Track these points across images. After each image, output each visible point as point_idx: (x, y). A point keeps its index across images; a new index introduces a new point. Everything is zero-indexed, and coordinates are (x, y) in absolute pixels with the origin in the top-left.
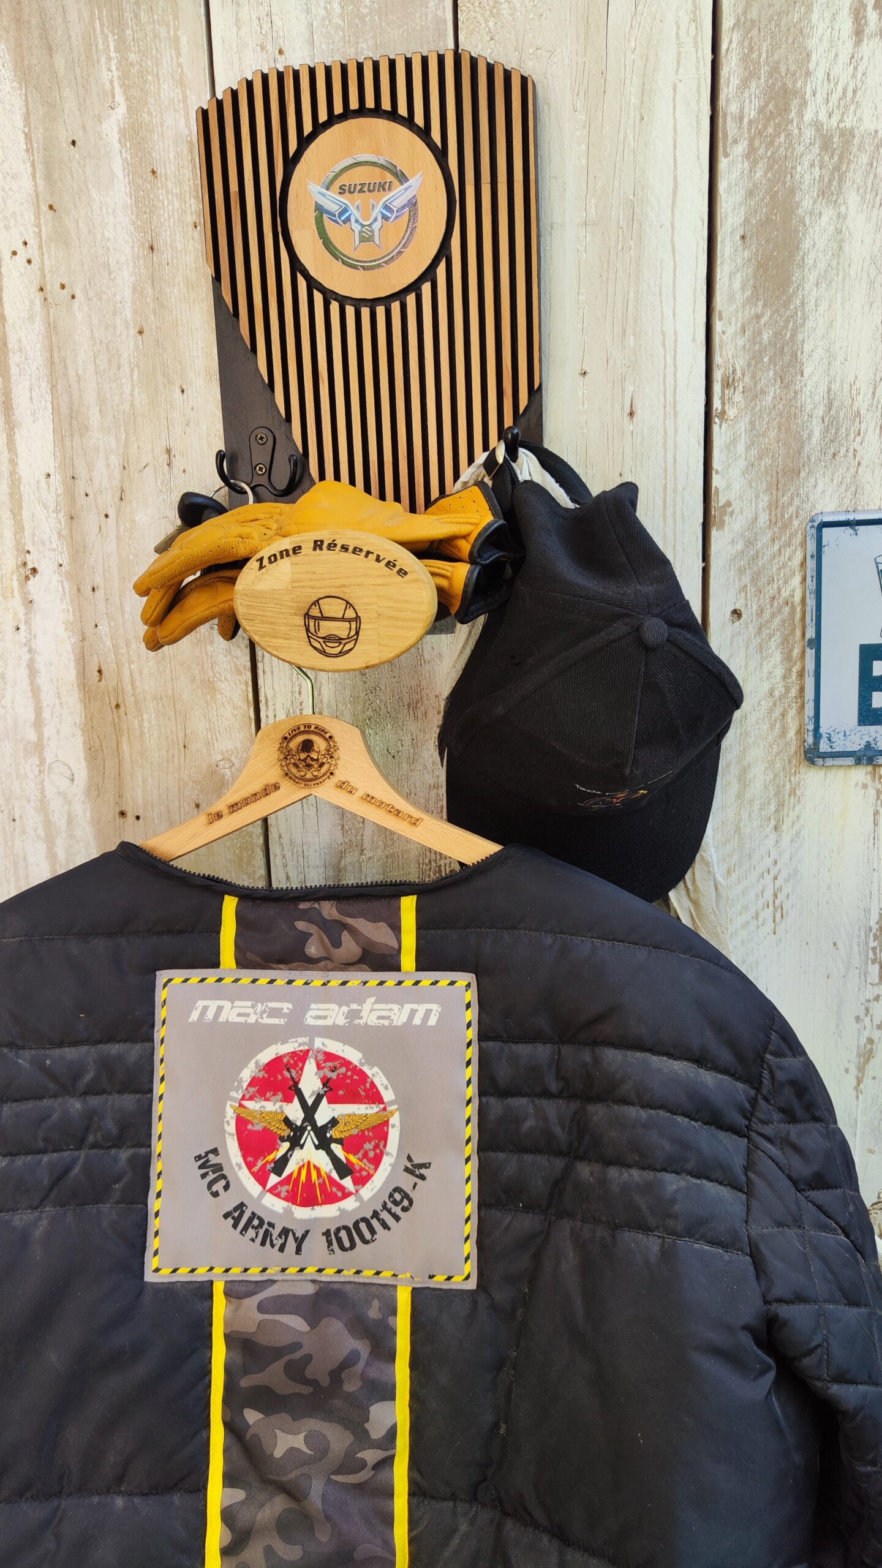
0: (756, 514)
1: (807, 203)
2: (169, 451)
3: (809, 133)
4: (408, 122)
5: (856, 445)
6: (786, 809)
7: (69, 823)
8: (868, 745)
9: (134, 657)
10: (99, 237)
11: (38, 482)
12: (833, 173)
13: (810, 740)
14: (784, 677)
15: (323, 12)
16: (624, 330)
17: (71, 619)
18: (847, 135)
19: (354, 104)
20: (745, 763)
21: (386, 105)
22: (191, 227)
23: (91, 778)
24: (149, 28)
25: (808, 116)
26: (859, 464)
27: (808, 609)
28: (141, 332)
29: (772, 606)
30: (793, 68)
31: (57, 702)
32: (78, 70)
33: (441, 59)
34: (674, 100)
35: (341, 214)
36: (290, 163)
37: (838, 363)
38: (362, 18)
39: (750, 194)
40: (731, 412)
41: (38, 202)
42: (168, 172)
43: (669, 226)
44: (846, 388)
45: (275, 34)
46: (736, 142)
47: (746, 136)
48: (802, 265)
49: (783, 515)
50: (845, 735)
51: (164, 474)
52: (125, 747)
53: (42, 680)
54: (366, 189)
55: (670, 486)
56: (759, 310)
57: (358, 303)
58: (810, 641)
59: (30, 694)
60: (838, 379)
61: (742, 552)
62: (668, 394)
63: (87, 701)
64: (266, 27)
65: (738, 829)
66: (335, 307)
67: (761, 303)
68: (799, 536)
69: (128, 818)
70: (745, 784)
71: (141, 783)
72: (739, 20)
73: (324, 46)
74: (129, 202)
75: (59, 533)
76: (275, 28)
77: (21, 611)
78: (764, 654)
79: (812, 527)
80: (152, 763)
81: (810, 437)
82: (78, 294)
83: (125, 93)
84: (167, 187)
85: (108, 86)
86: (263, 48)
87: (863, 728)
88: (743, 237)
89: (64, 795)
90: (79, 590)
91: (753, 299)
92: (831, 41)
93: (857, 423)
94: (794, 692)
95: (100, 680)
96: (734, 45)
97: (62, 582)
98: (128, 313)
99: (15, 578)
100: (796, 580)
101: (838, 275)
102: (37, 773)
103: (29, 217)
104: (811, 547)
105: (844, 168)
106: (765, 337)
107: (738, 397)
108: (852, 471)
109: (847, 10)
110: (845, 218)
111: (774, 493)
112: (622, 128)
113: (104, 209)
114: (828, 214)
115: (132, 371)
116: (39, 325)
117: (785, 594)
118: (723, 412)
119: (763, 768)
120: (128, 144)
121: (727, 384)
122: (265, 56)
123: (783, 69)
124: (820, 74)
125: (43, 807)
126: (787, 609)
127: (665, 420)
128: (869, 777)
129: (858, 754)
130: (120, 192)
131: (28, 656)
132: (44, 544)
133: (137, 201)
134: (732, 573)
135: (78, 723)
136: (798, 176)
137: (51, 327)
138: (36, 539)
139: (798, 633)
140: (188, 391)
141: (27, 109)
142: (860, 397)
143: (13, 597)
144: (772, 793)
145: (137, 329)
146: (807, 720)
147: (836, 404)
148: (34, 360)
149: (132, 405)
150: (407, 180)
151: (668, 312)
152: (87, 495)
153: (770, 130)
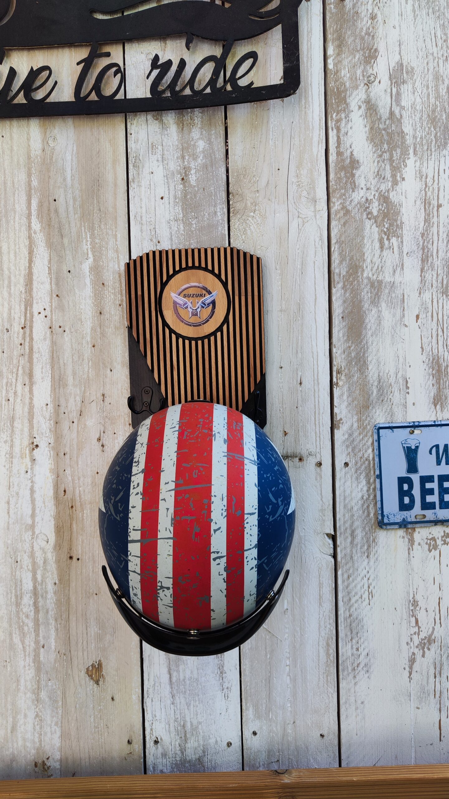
0: (352, 423)
1: (366, 306)
2: (103, 395)
3: (365, 281)
4: (212, 272)
5: (390, 397)
6: (371, 548)
7: (44, 563)
8: (404, 519)
9: (81, 484)
10: (78, 308)
11: (42, 407)
12: (375, 296)
13: (380, 518)
14: (368, 491)
15: (177, 229)
16: (297, 351)
17: (53, 467)
18: (380, 282)
19: (190, 264)
20: (353, 528)
21: (203, 265)
22: (118, 306)
23: (57, 541)
24: (105, 231)
25: (365, 275)
26: (392, 404)
27: (376, 462)
28: (94, 346)
29: (361, 461)
30: (358, 258)
31: (43, 505)
32: (73, 244)
33: (225, 249)
34: (314, 267)
35: (184, 305)
36: (164, 285)
37: (382, 365)
38: (192, 232)
39: (344, 302)
40: (341, 383)
41: (52, 293)
42: (110, 284)
43: (314, 312)
44: (385, 375)
45: (156, 236)
46: (338, 283)
47: (342, 281)
48: (366, 328)
49: (363, 424)
50: (394, 515)
51: (101, 405)
52: (74, 526)
53: (37, 495)
54: (195, 296)
55: (317, 412)
56: (350, 345)
57: (190, 339)
58: (377, 475)
59: (30, 502)
60: (382, 371)
61: (347, 439)
62: (315, 376)
63: (58, 505)
64: (153, 233)
65: (352, 557)
66: (181, 340)
67: (350, 342)
68: (370, 432)
69: (74, 559)
70: (354, 537)
71: (81, 543)
72: (337, 241)
73: (176, 241)
74: (92, 295)
75: (50, 430)
76: (157, 233)
77: (29, 464)
78: (359, 481)
79: (375, 429)
80: (86, 533)
81: (372, 393)
82: (67, 330)
83: (93, 254)
84: (108, 290)
85: (86, 251)
86: (151, 240)
87: (400, 512)
88: (342, 317)
89: (43, 550)
90: (57, 454)
91: (347, 340)
92: (372, 250)
93: (390, 388)
94: (372, 497)
95: (65, 495)
96: (336, 249)
97: (50, 451)
98: (89, 339)
99: (28, 449)
100: (370, 450)
101: (379, 332)
102: (31, 539)
103: (48, 299)
104: (376, 437)
105: (380, 294)
106: (353, 355)
107: (343, 377)
108: (390, 407)
109: (377, 240)
110: (381, 312)
111: (359, 415)
112: (295, 276)
113: (81, 297)
114: (374, 310)
115: (89, 362)
116: (48, 342)
117: (366, 456)
118: (337, 383)
119: (361, 530)
120: (93, 273)
121: (338, 372)
122: (152, 243)
123: (355, 258)
124: (369, 261)
125: (32, 555)
126: (367, 462)
127: (314, 386)
128: (405, 533)
129: (400, 523)
130: (88, 291)
131: (31, 484)
132: (42, 434)
133: (95, 295)
134: (344, 447)
135: (52, 515)
136: (362, 296)
137: (53, 343)
138: (39, 432)
139: (372, 472)
140: (114, 371)
141: (50, 258)
142: (391, 378)
143: (26, 457)
144: (365, 541)
145: (92, 345)
146: (378, 509)
147: (382, 381)
148: (45, 356)
149: (88, 376)
150: (211, 293)
151: (314, 344)
152: (64, 413)
153: (351, 279)
